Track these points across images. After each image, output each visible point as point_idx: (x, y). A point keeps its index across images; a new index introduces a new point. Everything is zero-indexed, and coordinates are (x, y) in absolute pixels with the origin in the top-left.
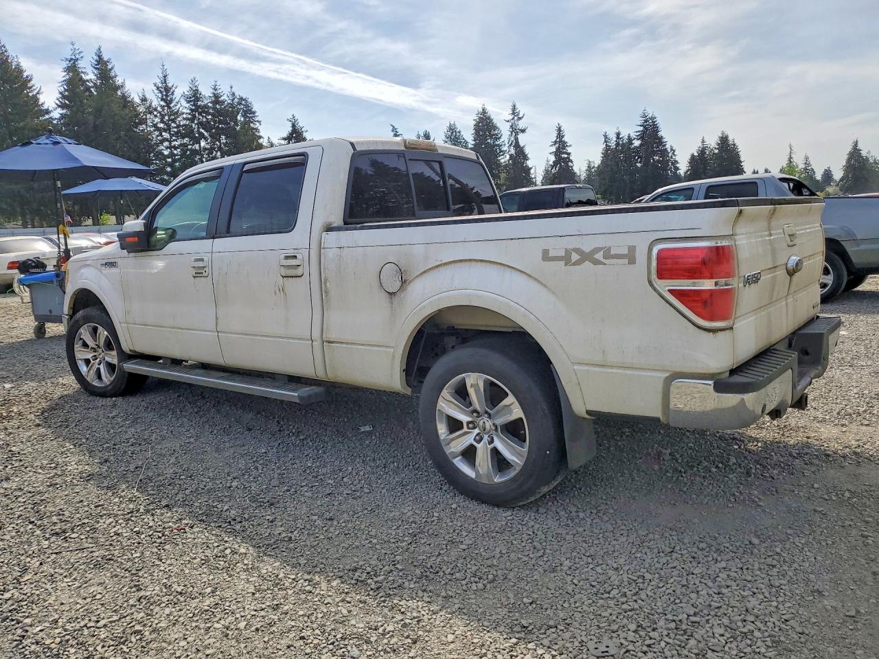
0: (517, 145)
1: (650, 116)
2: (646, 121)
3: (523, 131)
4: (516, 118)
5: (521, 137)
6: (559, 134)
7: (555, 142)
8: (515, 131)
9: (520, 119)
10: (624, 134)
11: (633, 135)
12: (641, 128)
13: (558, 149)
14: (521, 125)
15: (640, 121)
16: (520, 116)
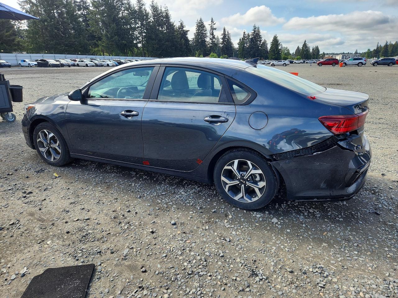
0: (213, 34)
1: (256, 27)
2: (255, 29)
3: (215, 29)
4: (213, 24)
5: (214, 31)
6: (224, 31)
7: (223, 34)
8: (213, 29)
9: (214, 24)
10: (246, 33)
11: (250, 34)
12: (253, 31)
13: (224, 37)
14: (215, 26)
15: (253, 28)
16: (214, 23)
